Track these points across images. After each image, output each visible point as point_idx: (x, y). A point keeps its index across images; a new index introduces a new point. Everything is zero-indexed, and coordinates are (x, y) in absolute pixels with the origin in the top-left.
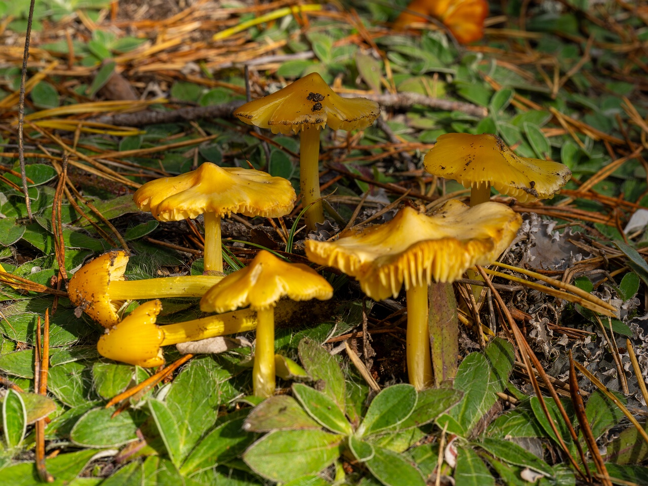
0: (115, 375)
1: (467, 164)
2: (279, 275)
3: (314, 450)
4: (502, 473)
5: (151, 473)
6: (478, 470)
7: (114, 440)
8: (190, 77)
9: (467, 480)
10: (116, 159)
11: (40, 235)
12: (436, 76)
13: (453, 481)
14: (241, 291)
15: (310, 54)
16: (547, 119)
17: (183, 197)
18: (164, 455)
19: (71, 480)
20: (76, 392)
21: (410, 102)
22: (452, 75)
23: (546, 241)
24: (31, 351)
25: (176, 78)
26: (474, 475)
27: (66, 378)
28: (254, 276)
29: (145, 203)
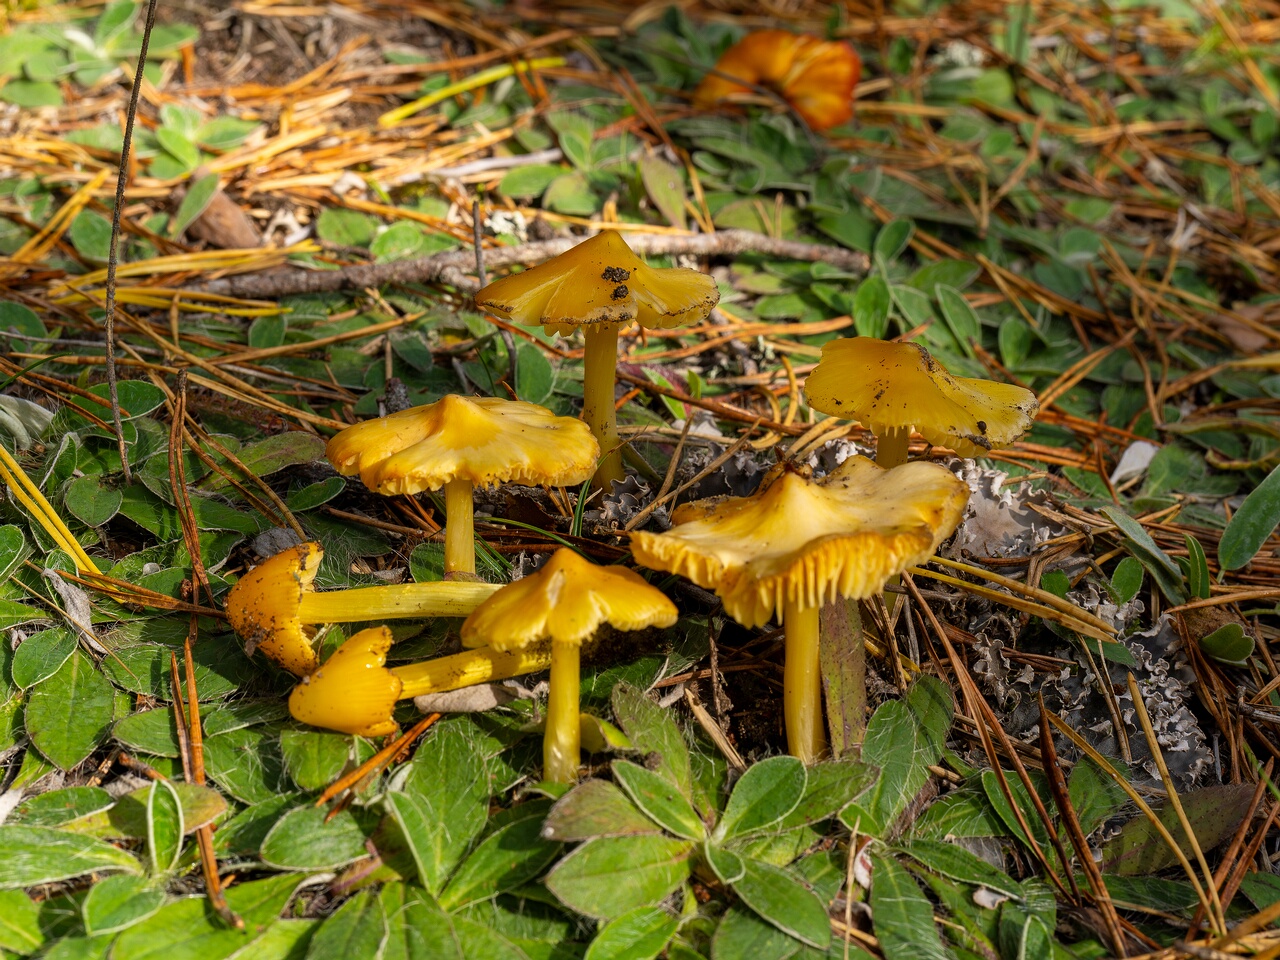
0: (319, 752)
1: (878, 397)
2: (594, 589)
3: (651, 867)
4: (943, 896)
5: (395, 910)
6: (905, 891)
7: (331, 858)
8: (350, 200)
9: (891, 907)
10: (249, 363)
11: (149, 508)
12: (780, 198)
13: (869, 910)
14: (534, 617)
15: (555, 154)
16: (972, 275)
17: (418, 456)
18: (413, 880)
19: (270, 925)
20: (253, 777)
21: (738, 248)
22: (806, 195)
23: (990, 505)
24: (166, 710)
25: (324, 201)
26: (901, 899)
27: (233, 755)
28: (553, 591)
29: (349, 462)
